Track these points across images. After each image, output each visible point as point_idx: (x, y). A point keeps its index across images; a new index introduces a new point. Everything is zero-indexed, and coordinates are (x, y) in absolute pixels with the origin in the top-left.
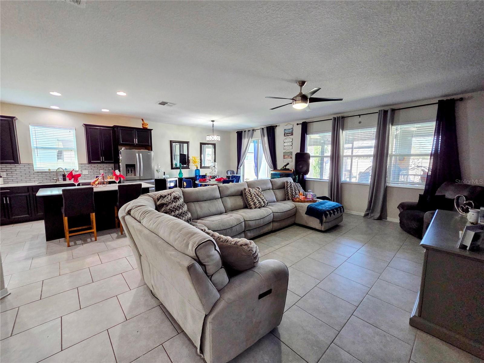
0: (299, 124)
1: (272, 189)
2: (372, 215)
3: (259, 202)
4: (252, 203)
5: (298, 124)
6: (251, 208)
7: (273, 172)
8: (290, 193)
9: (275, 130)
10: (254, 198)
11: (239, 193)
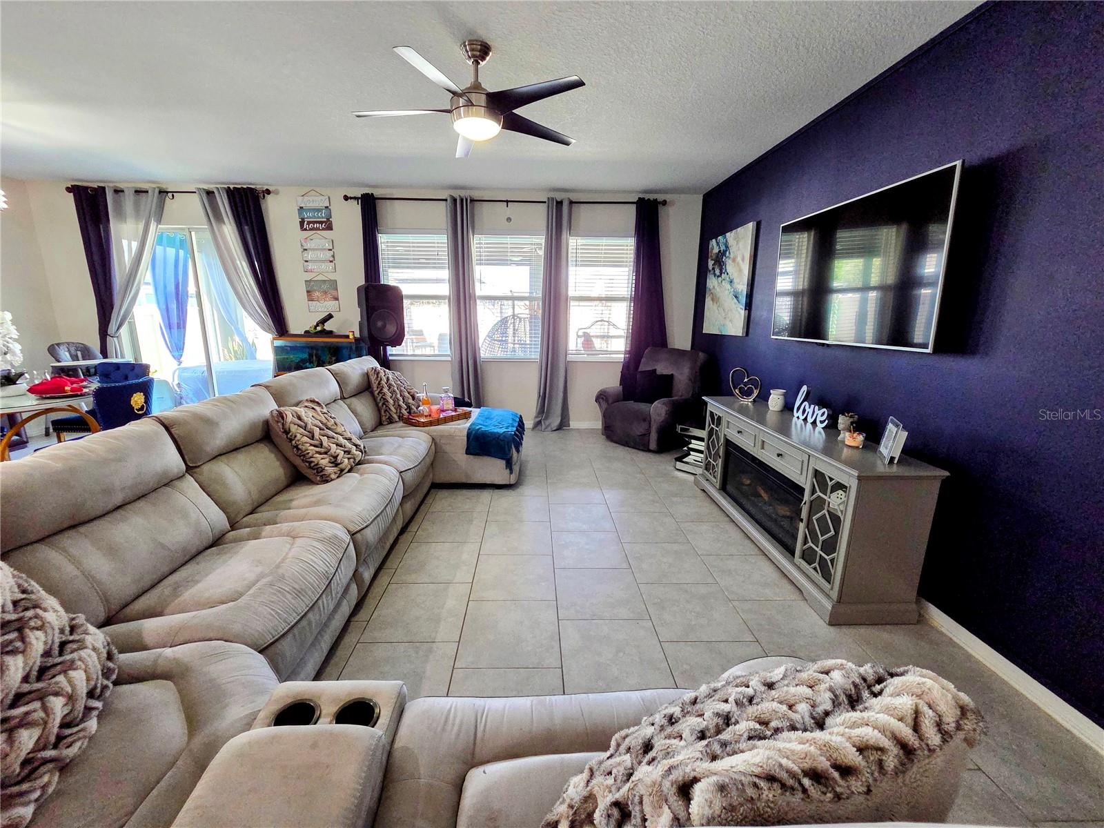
0: (351, 198)
1: (341, 399)
2: (547, 423)
3: (345, 452)
4: (324, 462)
5: (346, 198)
6: (326, 480)
7: (279, 343)
8: (391, 402)
9: (263, 207)
10: (325, 439)
11: (259, 434)
